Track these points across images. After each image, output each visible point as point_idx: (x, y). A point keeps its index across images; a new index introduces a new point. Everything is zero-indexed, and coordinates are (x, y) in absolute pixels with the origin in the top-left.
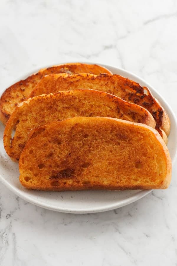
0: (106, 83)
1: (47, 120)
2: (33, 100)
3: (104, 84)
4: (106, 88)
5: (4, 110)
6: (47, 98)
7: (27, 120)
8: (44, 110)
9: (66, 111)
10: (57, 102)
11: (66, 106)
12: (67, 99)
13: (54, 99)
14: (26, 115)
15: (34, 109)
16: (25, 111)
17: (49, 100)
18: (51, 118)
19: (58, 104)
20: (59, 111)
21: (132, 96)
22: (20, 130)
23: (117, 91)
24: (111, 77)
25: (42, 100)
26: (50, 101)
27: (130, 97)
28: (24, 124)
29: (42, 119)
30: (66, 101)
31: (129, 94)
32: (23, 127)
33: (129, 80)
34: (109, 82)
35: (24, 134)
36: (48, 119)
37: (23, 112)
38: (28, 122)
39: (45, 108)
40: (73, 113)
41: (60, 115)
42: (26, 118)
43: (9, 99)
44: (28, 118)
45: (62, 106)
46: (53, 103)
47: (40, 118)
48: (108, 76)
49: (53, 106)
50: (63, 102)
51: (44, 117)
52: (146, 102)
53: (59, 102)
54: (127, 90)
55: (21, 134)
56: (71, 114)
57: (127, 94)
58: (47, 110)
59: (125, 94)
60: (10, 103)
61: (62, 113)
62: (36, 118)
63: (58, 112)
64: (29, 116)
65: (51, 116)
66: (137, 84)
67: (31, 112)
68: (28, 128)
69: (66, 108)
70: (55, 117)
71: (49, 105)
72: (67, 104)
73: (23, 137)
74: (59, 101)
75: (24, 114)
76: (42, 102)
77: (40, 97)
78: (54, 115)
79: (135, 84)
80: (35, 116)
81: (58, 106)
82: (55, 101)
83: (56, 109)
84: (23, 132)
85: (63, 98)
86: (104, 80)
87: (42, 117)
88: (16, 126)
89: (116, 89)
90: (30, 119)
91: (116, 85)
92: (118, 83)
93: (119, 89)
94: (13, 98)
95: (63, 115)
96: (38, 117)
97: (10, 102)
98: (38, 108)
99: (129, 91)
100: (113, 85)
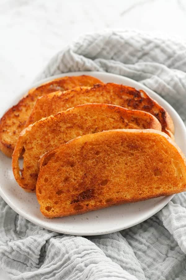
0: (101, 93)
1: (53, 144)
2: (34, 126)
3: (100, 95)
4: (103, 98)
5: (4, 140)
6: (48, 122)
7: (32, 148)
8: (48, 134)
9: (70, 131)
10: (59, 124)
11: (69, 125)
12: (69, 118)
13: (55, 121)
14: (31, 143)
15: (37, 135)
16: (29, 139)
17: (50, 123)
18: (56, 141)
19: (60, 125)
20: (63, 132)
21: (131, 102)
22: (28, 159)
23: (115, 99)
24: (105, 86)
25: (43, 124)
26: (52, 124)
27: (129, 103)
28: (31, 152)
29: (48, 144)
30: (68, 120)
31: (127, 100)
32: (30, 156)
33: (124, 86)
34: (104, 91)
35: (33, 162)
36: (54, 142)
37: (27, 140)
38: (34, 150)
39: (48, 132)
40: (77, 131)
41: (65, 136)
42: (31, 146)
43: (6, 128)
44: (33, 145)
45: (65, 126)
46: (55, 125)
47: (45, 144)
48: (101, 86)
49: (55, 128)
50: (65, 122)
51: (49, 142)
52: (146, 105)
53: (61, 123)
54: (123, 97)
55: (29, 164)
56: (75, 133)
57: (124, 101)
58: (51, 134)
59: (123, 101)
60: (8, 133)
61: (67, 134)
62: (41, 144)
63: (62, 134)
64: (34, 143)
65: (57, 139)
66: (133, 88)
67: (35, 139)
68: (35, 156)
69: (70, 127)
70: (60, 139)
71: (52, 128)
72: (69, 124)
73: (33, 166)
74: (61, 121)
75: (28, 143)
76: (44, 127)
77: (41, 122)
78: (59, 137)
79: (130, 89)
80: (40, 142)
81: (61, 127)
82: (57, 123)
83: (59, 130)
84: (32, 161)
85: (65, 118)
86: (99, 91)
87: (47, 142)
88: (23, 156)
89: (113, 97)
90: (35, 147)
91: (112, 94)
92: (114, 92)
93: (116, 97)
94: (10, 126)
95: (68, 135)
96: (43, 142)
97: (8, 131)
98: (41, 133)
99: (126, 97)
100: (109, 94)
